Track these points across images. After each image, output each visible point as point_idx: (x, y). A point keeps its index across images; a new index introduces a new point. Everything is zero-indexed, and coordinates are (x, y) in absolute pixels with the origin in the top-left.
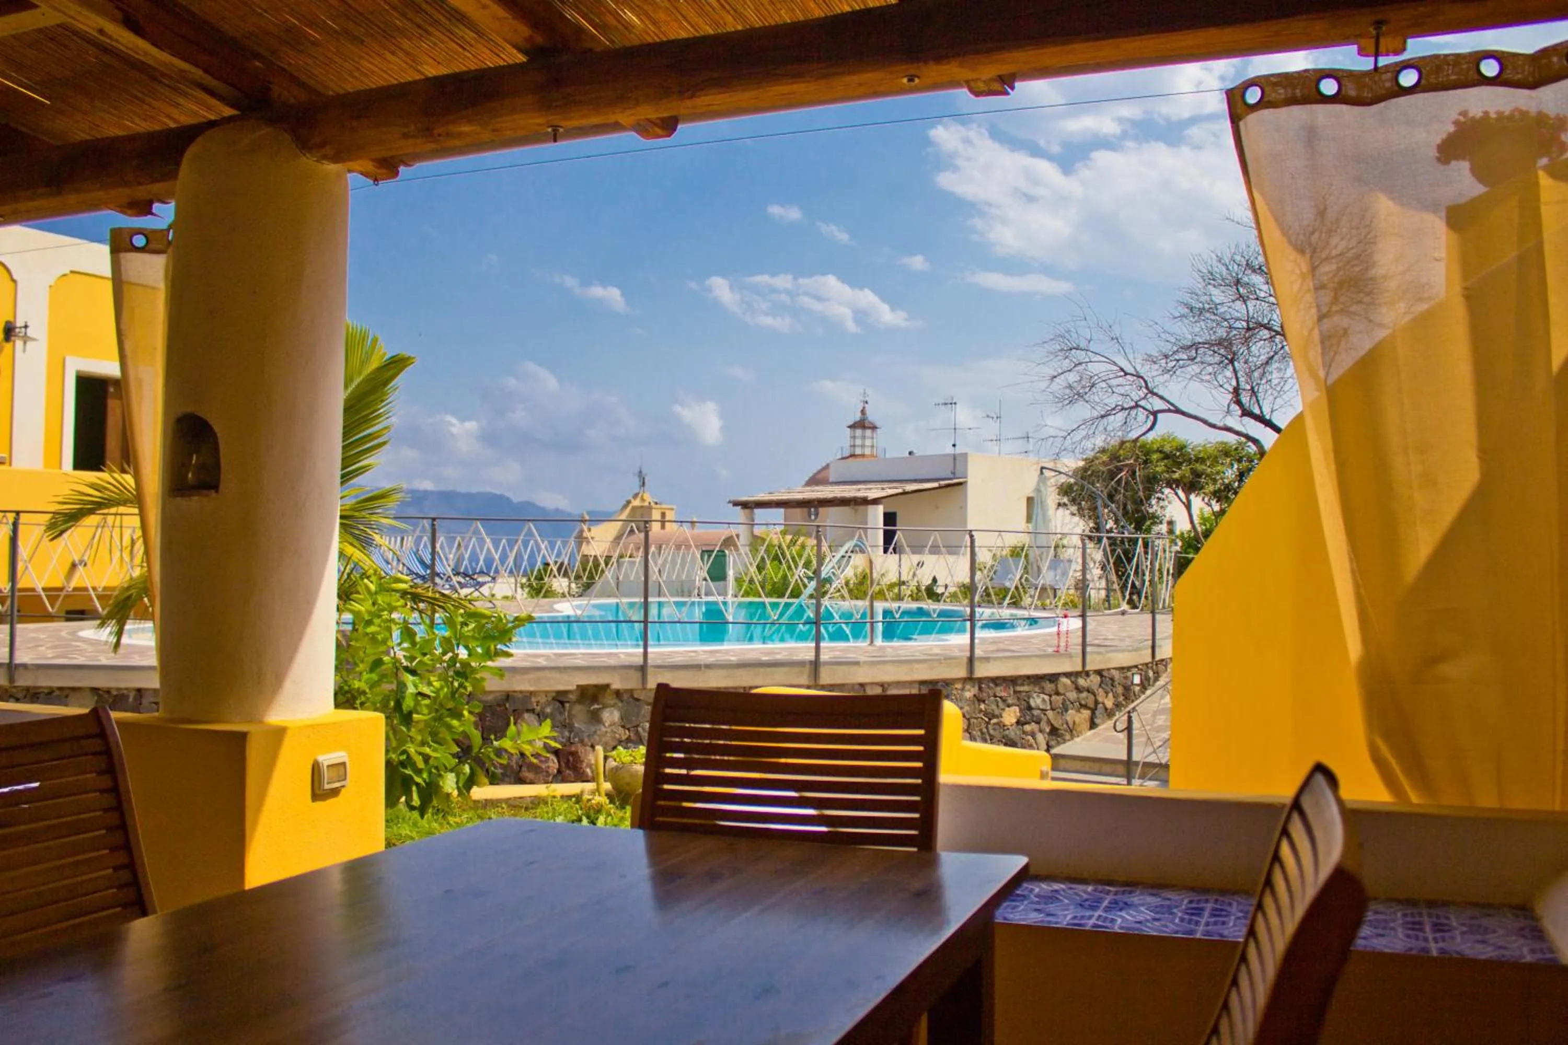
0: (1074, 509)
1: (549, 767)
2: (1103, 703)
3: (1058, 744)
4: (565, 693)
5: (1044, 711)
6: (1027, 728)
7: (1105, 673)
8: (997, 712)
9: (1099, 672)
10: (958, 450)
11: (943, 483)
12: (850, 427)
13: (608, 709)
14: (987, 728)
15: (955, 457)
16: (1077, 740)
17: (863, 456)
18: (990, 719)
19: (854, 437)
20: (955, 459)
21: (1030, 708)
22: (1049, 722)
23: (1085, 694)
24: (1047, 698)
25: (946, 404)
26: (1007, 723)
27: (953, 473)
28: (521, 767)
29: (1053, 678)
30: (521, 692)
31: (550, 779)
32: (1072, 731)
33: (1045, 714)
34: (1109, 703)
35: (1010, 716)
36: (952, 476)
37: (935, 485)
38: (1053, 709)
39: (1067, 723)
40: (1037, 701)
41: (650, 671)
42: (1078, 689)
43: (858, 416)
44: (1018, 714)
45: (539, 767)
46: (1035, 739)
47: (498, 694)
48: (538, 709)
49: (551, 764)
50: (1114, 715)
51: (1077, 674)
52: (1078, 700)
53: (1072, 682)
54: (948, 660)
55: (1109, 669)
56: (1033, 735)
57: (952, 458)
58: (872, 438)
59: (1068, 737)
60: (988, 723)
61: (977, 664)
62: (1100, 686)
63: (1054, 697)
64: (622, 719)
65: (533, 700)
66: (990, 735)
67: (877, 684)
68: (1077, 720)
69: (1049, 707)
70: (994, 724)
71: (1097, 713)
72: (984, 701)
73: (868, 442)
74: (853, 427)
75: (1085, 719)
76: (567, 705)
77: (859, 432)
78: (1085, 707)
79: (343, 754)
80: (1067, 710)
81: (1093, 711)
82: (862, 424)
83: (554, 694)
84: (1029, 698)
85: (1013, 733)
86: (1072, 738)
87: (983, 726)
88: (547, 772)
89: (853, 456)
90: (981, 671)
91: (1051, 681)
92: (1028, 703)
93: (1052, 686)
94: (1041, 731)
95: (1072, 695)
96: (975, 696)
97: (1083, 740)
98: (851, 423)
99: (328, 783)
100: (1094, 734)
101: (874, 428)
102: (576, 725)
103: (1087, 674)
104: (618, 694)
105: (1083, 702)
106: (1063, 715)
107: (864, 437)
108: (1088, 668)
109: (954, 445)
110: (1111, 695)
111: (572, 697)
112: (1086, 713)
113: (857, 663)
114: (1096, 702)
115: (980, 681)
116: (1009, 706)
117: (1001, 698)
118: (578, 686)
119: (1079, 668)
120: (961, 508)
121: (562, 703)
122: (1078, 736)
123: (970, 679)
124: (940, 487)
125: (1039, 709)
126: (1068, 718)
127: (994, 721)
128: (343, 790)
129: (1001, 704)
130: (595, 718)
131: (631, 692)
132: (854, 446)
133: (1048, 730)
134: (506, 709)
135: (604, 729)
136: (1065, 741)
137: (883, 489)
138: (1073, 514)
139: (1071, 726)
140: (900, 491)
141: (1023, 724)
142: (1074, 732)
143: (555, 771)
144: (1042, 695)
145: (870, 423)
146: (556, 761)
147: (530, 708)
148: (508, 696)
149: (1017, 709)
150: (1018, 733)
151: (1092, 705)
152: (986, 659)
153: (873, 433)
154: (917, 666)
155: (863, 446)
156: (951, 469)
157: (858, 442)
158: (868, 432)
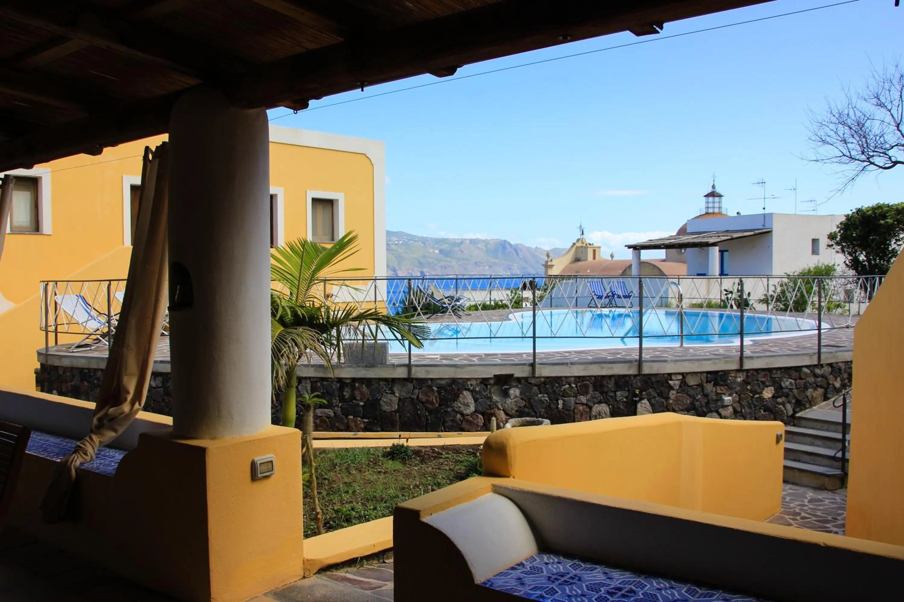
0: (838, 248)
1: (478, 422)
2: (833, 384)
3: (801, 410)
4: (487, 379)
5: (791, 390)
6: (779, 400)
7: (835, 365)
8: (758, 391)
9: (830, 365)
10: (767, 211)
11: (757, 232)
12: (705, 196)
13: (513, 389)
14: (752, 400)
15: (764, 215)
16: (814, 408)
17: (713, 213)
18: (754, 395)
19: (708, 202)
20: (764, 217)
21: (781, 388)
22: (794, 397)
23: (819, 379)
24: (792, 381)
25: (759, 183)
26: (766, 397)
27: (764, 225)
28: (462, 422)
29: (798, 369)
30: (461, 379)
31: (479, 429)
32: (811, 403)
33: (792, 392)
34: (838, 384)
35: (768, 393)
36: (762, 227)
37: (752, 233)
38: (796, 388)
39: (807, 397)
40: (787, 383)
41: (537, 366)
42: (816, 376)
43: (710, 190)
44: (773, 392)
45: (473, 422)
46: (784, 407)
47: (448, 380)
48: (472, 388)
49: (479, 420)
50: (841, 391)
51: (815, 366)
52: (815, 382)
53: (811, 371)
54: (726, 358)
55: (837, 363)
56: (783, 404)
57: (763, 216)
58: (719, 202)
59: (808, 406)
60: (753, 397)
61: (745, 361)
62: (831, 374)
63: (798, 381)
64: (521, 394)
65: (469, 383)
66: (754, 405)
67: (679, 374)
68: (814, 395)
69: (794, 388)
70: (757, 398)
71: (829, 390)
72: (749, 384)
73: (717, 205)
74: (707, 196)
75: (820, 395)
76: (489, 386)
77: (711, 199)
78: (821, 387)
79: (272, 455)
80: (807, 389)
81: (826, 389)
82: (713, 194)
83: (481, 380)
84: (781, 381)
85: (770, 404)
86: (811, 406)
87: (749, 399)
88: (477, 425)
89: (707, 213)
90: (748, 365)
91: (796, 371)
92: (780, 385)
93: (797, 374)
94: (789, 402)
95: (811, 379)
96: (743, 380)
97: (818, 408)
98: (706, 194)
99: (260, 473)
100: (827, 404)
101: (720, 196)
102: (494, 398)
103: (822, 366)
104: (519, 380)
105: (819, 384)
106: (804, 392)
107: (714, 202)
108: (822, 363)
109: (764, 208)
110: (839, 379)
111: (492, 382)
112: (820, 391)
113: (665, 361)
114: (828, 384)
115: (748, 371)
116: (767, 387)
117: (761, 381)
118: (494, 375)
119: (815, 362)
120: (769, 247)
121: (486, 386)
122: (815, 405)
123: (740, 370)
124: (755, 235)
125: (787, 388)
126: (808, 394)
127: (757, 396)
128: (273, 476)
129: (761, 386)
130: (505, 394)
131: (526, 379)
132: (708, 208)
133: (794, 401)
134: (453, 388)
135: (510, 400)
136: (806, 408)
137: (719, 236)
138: (837, 252)
139: (810, 399)
140: (729, 238)
141: (777, 398)
142: (812, 403)
143: (482, 424)
144: (790, 380)
145: (718, 193)
146: (482, 419)
147: (467, 387)
148: (454, 381)
149: (773, 388)
150: (773, 403)
151: (825, 386)
152: (751, 358)
153: (719, 199)
154: (704, 362)
155: (714, 207)
156: (763, 223)
157: (711, 205)
158: (717, 199)
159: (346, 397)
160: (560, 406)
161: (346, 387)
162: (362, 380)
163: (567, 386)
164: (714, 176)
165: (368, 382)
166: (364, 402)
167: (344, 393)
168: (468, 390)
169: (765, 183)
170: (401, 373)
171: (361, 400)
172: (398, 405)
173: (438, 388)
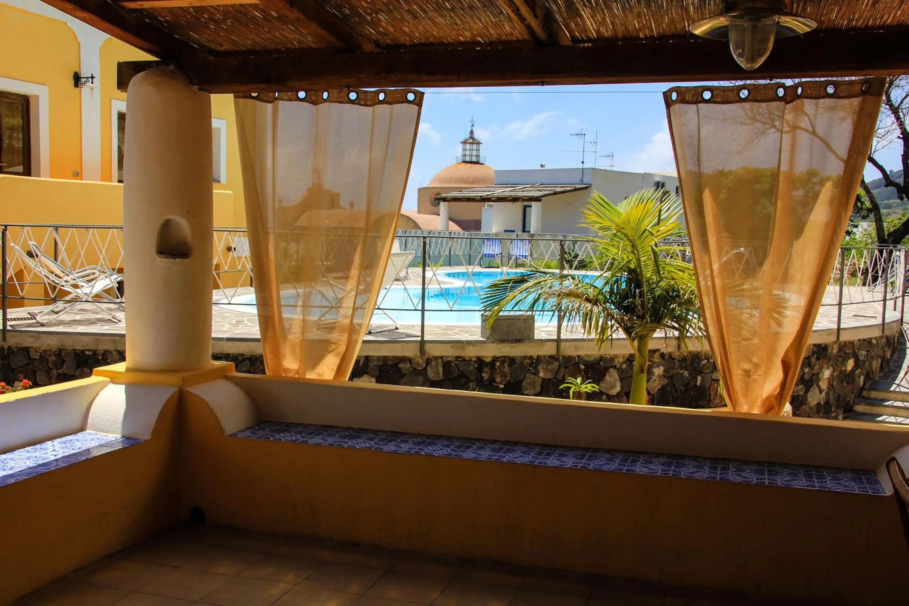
2: (886, 355)
5: (864, 361)
6: (857, 372)
9: (887, 336)
11: (577, 187)
12: (461, 143)
15: (583, 170)
17: (471, 162)
18: (842, 367)
19: (464, 150)
20: (584, 172)
21: (859, 360)
22: (866, 368)
24: (866, 353)
29: (869, 340)
32: (874, 373)
35: (850, 365)
37: (573, 189)
43: (467, 136)
46: (859, 379)
51: (879, 338)
53: (877, 343)
54: (828, 330)
56: (859, 376)
57: (579, 171)
58: (478, 150)
60: (841, 370)
65: (616, 360)
68: (876, 366)
69: (866, 359)
71: (884, 362)
72: (840, 356)
73: (474, 153)
74: (464, 142)
77: (468, 146)
82: (470, 141)
87: (839, 372)
89: (464, 162)
90: (842, 337)
91: (868, 343)
92: (858, 357)
94: (862, 374)
96: (837, 353)
98: (463, 140)
101: (479, 143)
103: (883, 337)
105: (880, 355)
106: (871, 363)
107: (471, 150)
109: (583, 162)
112: (880, 362)
115: (840, 343)
116: (850, 359)
117: (847, 353)
119: (881, 334)
123: (836, 342)
126: (873, 365)
131: (670, 354)
132: (465, 155)
136: (870, 380)
141: (855, 370)
145: (476, 140)
147: (614, 365)
149: (853, 360)
151: (883, 357)
153: (478, 146)
155: (471, 155)
156: (580, 178)
157: (468, 153)
158: (475, 147)
159: (485, 379)
160: (699, 383)
161: (484, 367)
162: (504, 359)
163: (706, 361)
164: (472, 120)
165: (512, 360)
166: (504, 385)
167: (483, 375)
168: (615, 367)
169: (584, 135)
170: (549, 350)
171: (501, 384)
172: (542, 387)
173: (585, 366)
